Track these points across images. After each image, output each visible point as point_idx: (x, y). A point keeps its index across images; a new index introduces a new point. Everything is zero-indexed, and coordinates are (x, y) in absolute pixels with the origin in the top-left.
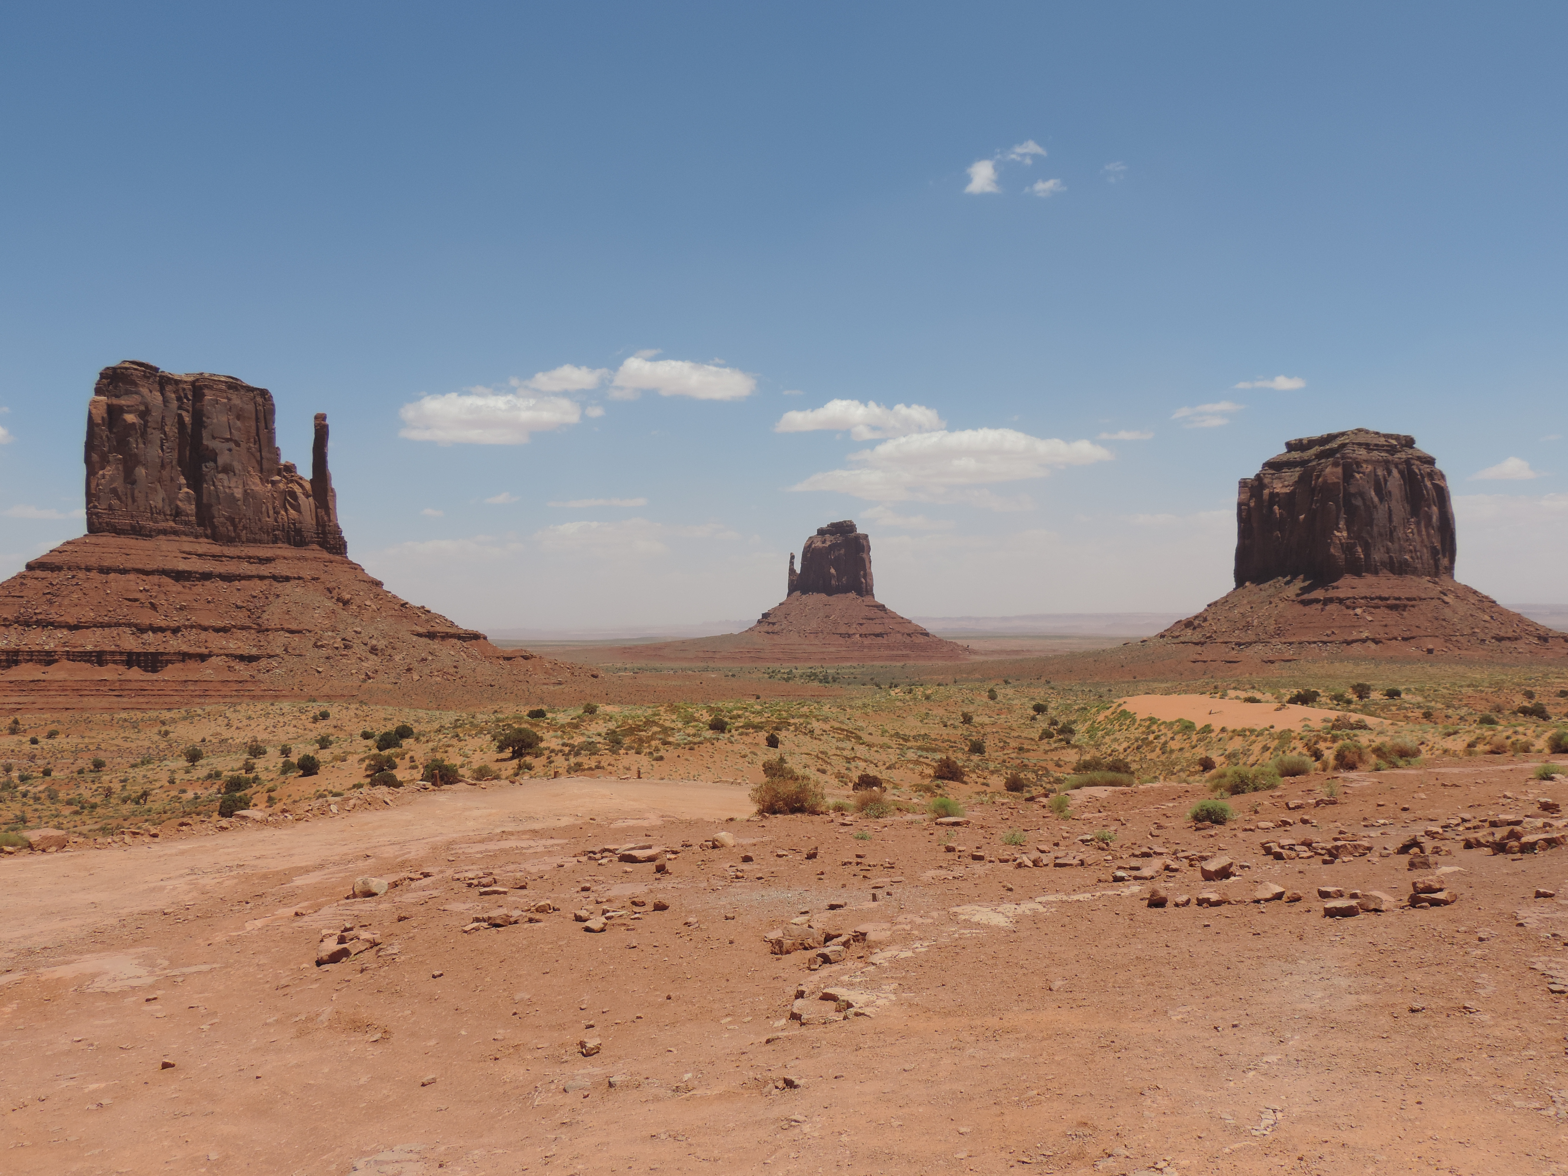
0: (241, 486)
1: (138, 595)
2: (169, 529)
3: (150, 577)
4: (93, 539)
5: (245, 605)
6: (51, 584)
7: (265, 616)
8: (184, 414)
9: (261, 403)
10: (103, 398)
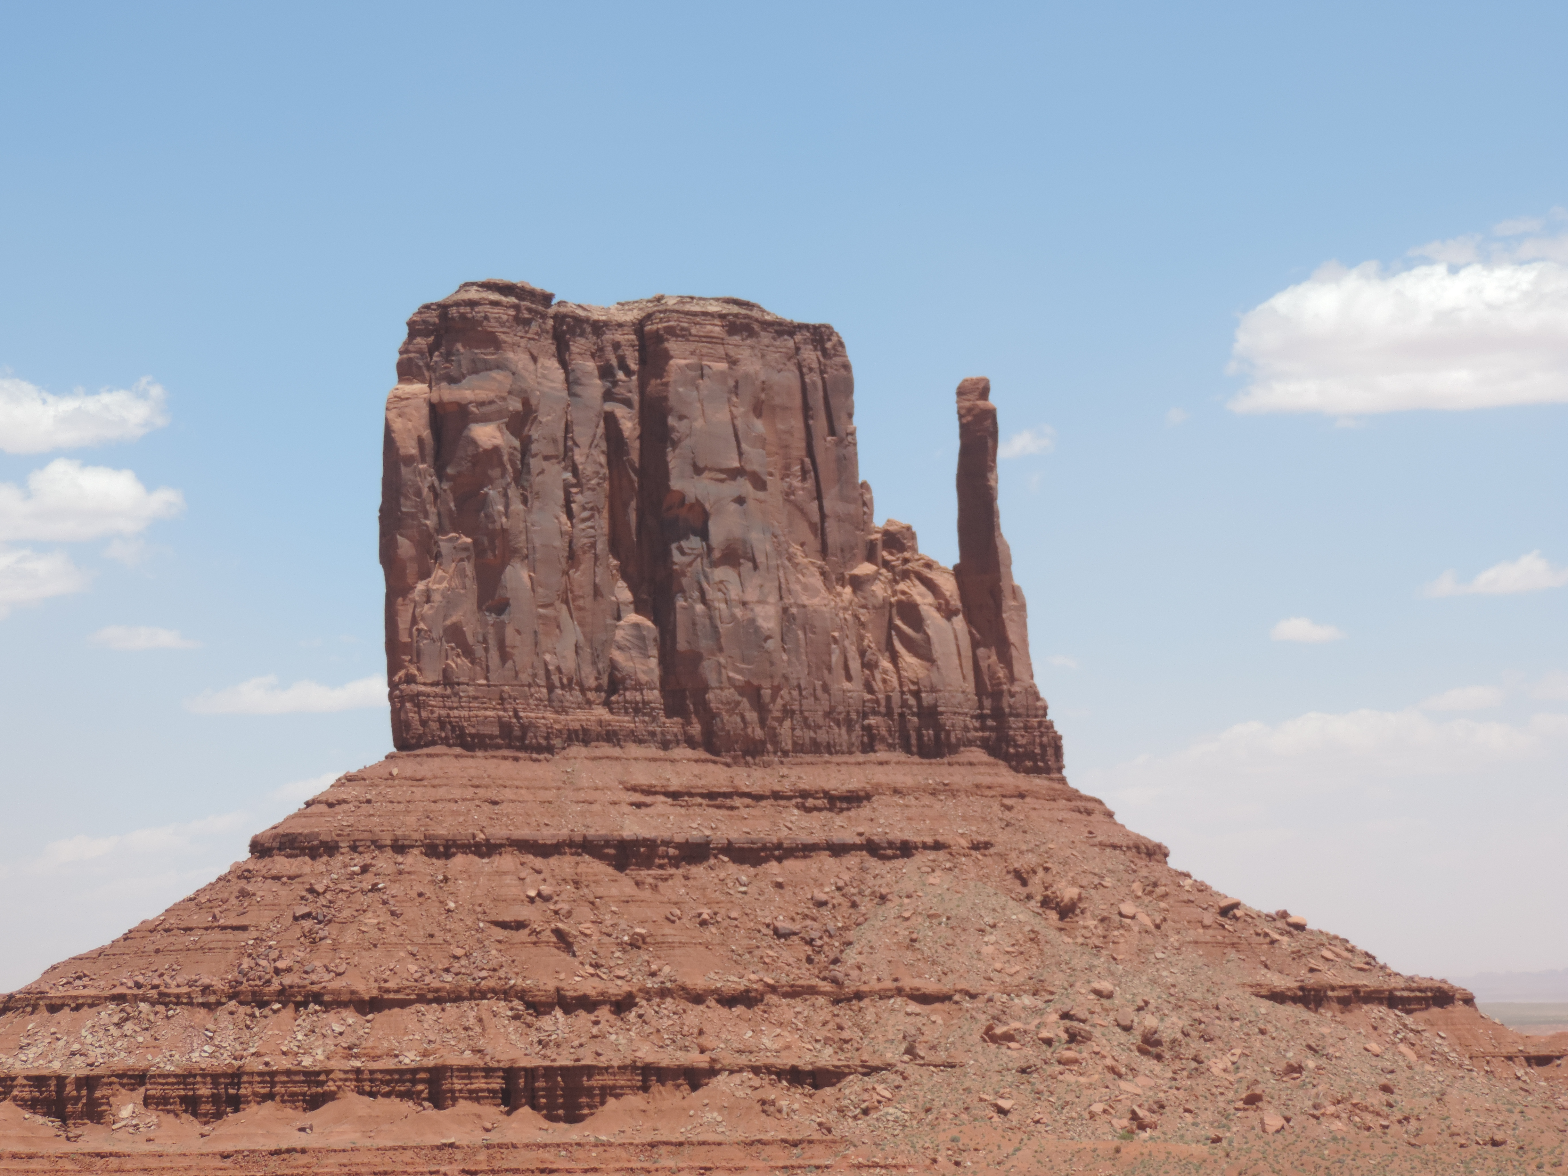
0: (773, 598)
1: (524, 912)
2: (595, 727)
3: (553, 861)
4: (408, 766)
5: (796, 927)
6: (311, 890)
7: (851, 956)
8: (620, 411)
9: (815, 365)
10: (418, 388)
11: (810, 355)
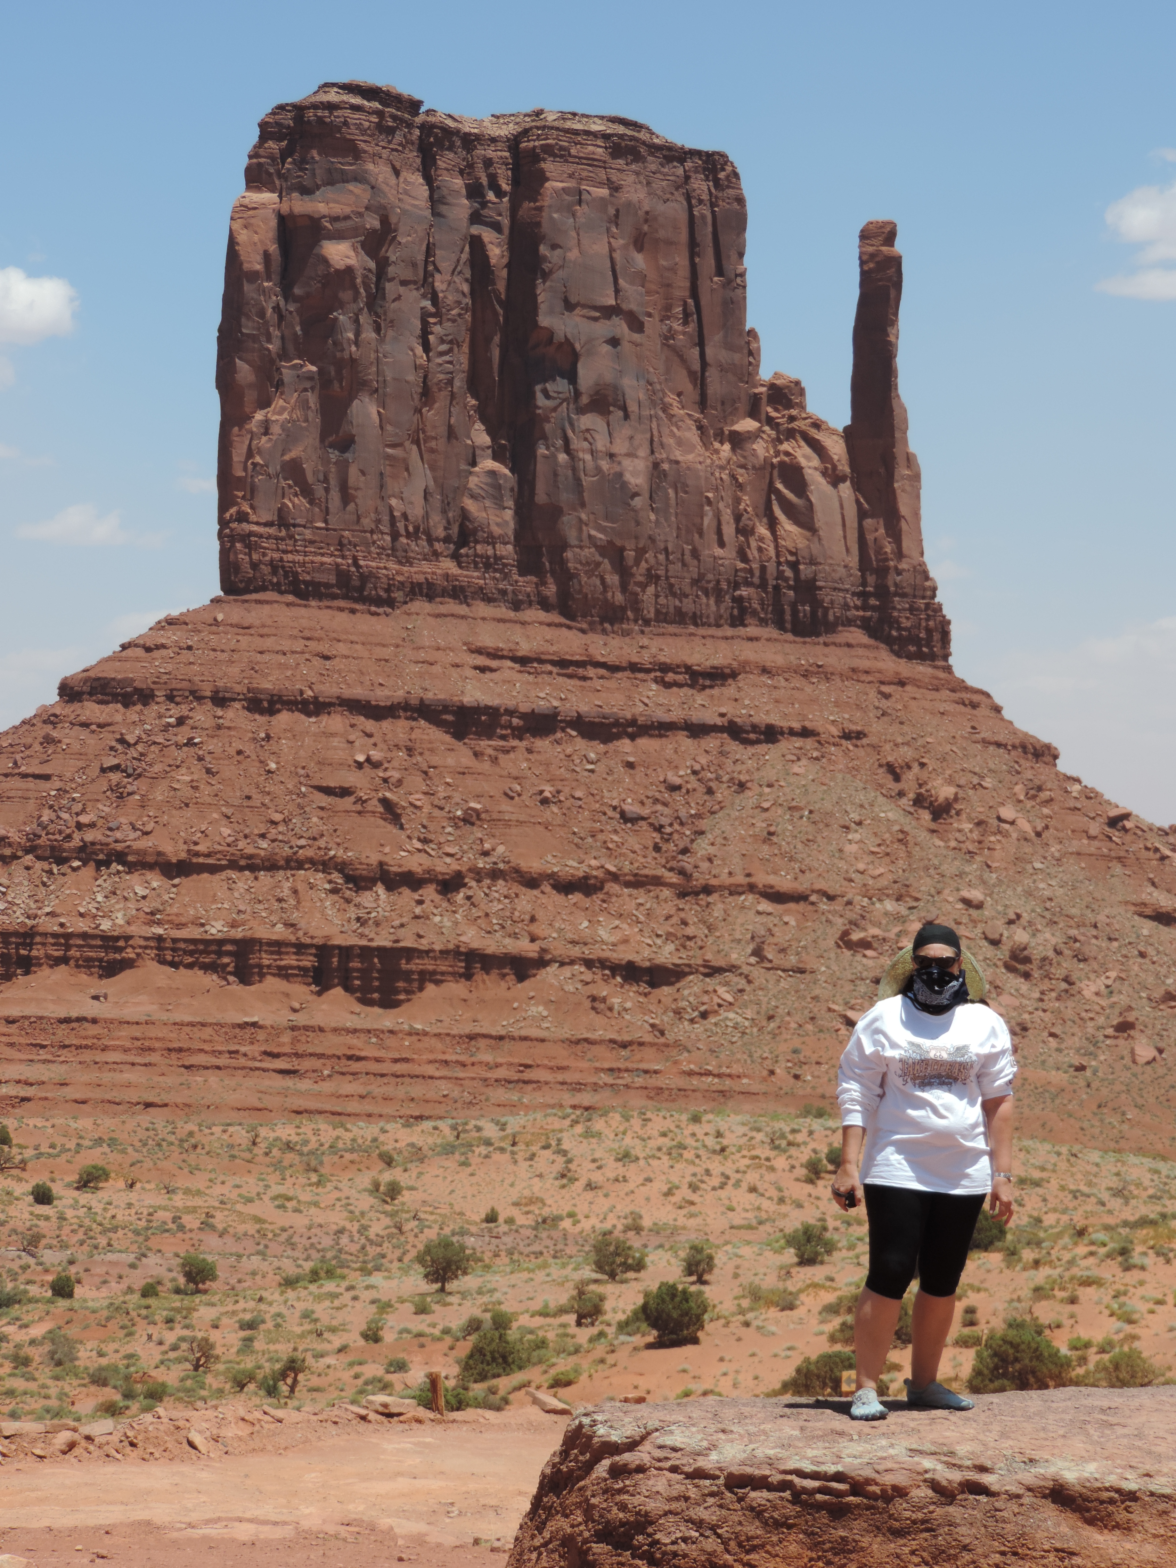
0: (643, 452)
1: (351, 778)
2: (440, 582)
3: (386, 724)
4: (235, 612)
5: (645, 812)
6: (122, 741)
7: (703, 847)
8: (488, 235)
9: (705, 197)
10: (268, 197)
11: (700, 186)
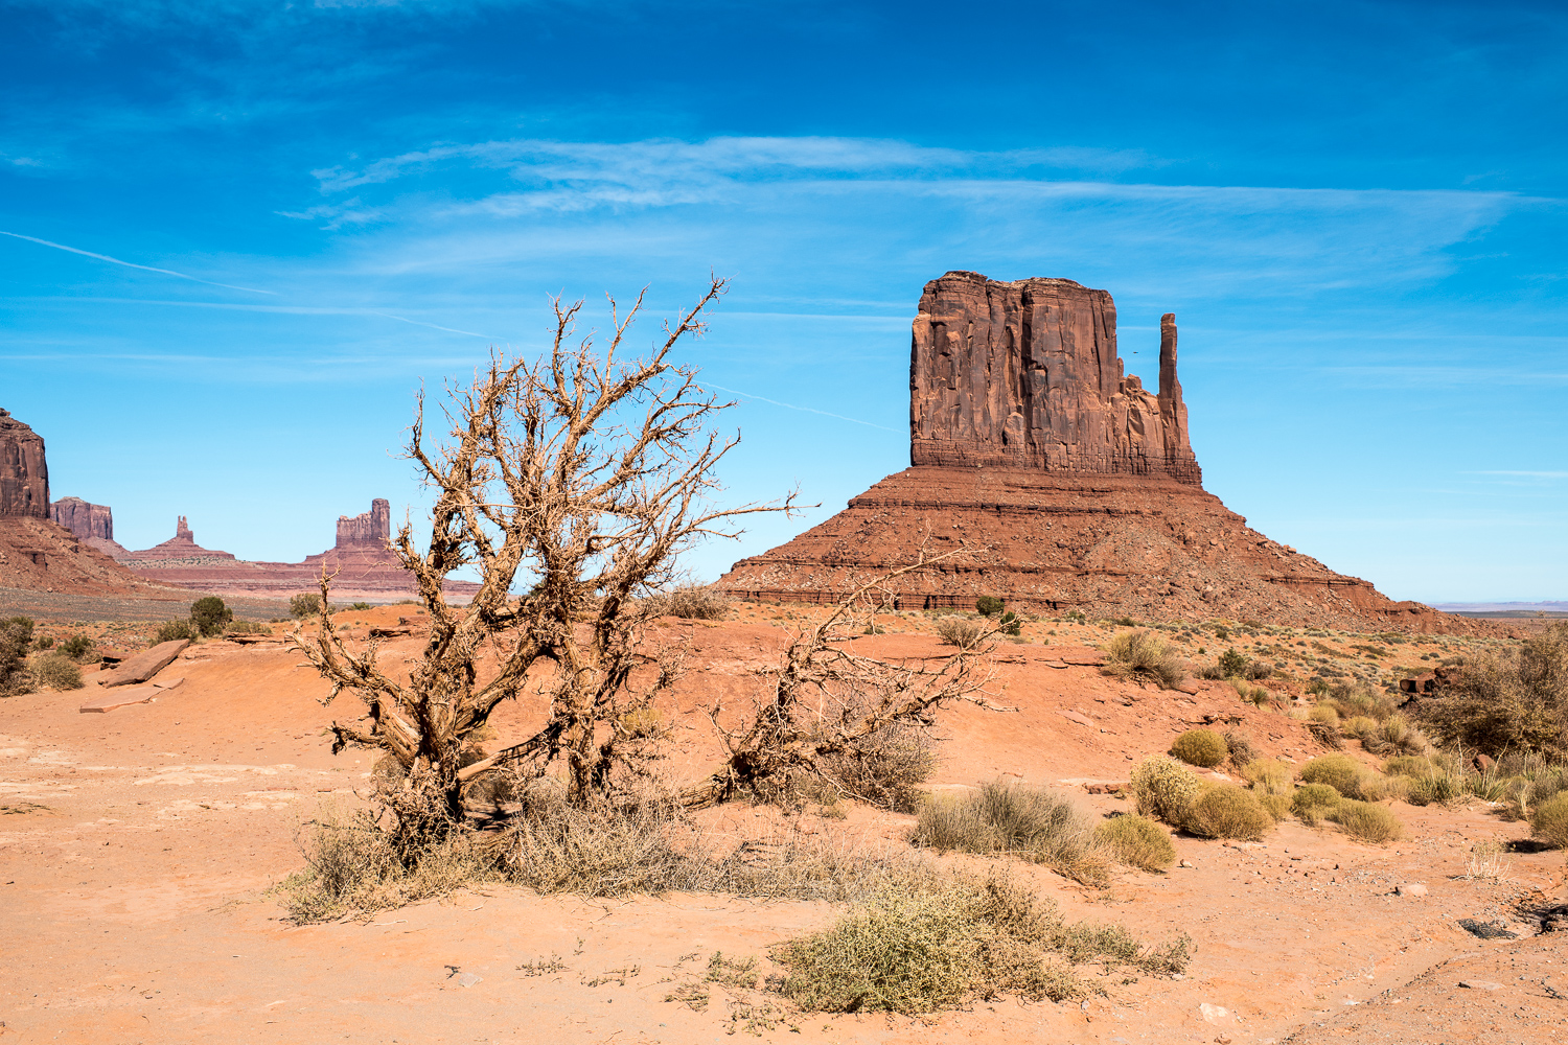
0: (1075, 406)
1: (949, 533)
2: (996, 459)
4: (915, 473)
5: (1068, 544)
7: (1089, 557)
8: (1012, 327)
9: (1099, 307)
10: (927, 316)
11: (1097, 304)
